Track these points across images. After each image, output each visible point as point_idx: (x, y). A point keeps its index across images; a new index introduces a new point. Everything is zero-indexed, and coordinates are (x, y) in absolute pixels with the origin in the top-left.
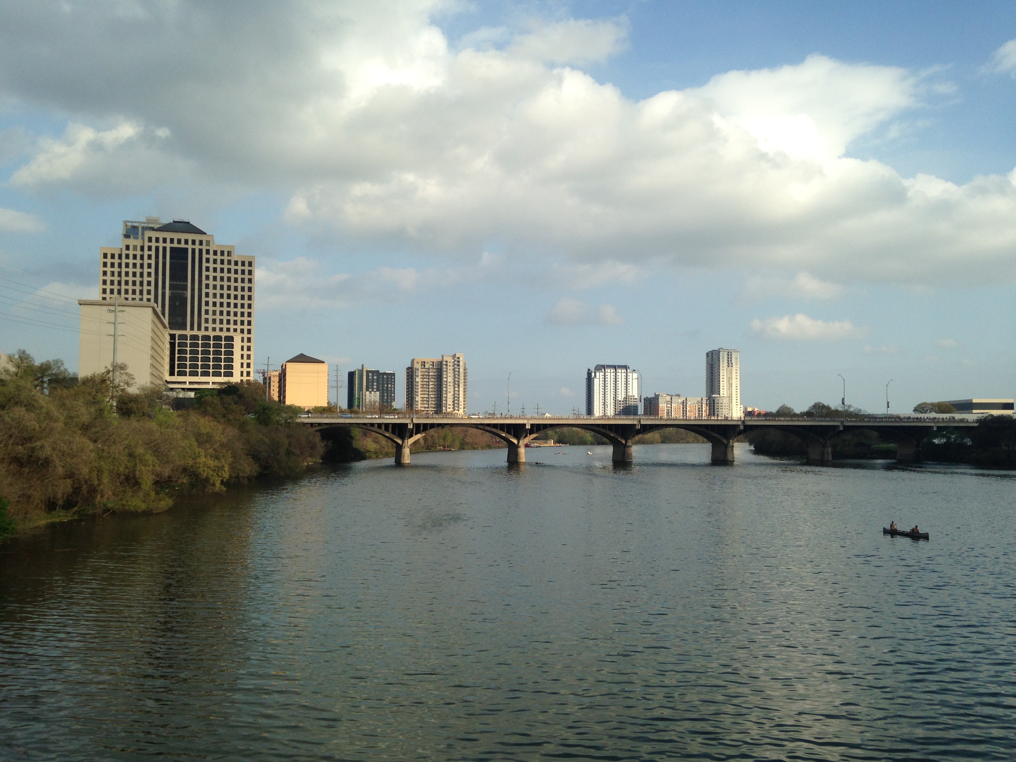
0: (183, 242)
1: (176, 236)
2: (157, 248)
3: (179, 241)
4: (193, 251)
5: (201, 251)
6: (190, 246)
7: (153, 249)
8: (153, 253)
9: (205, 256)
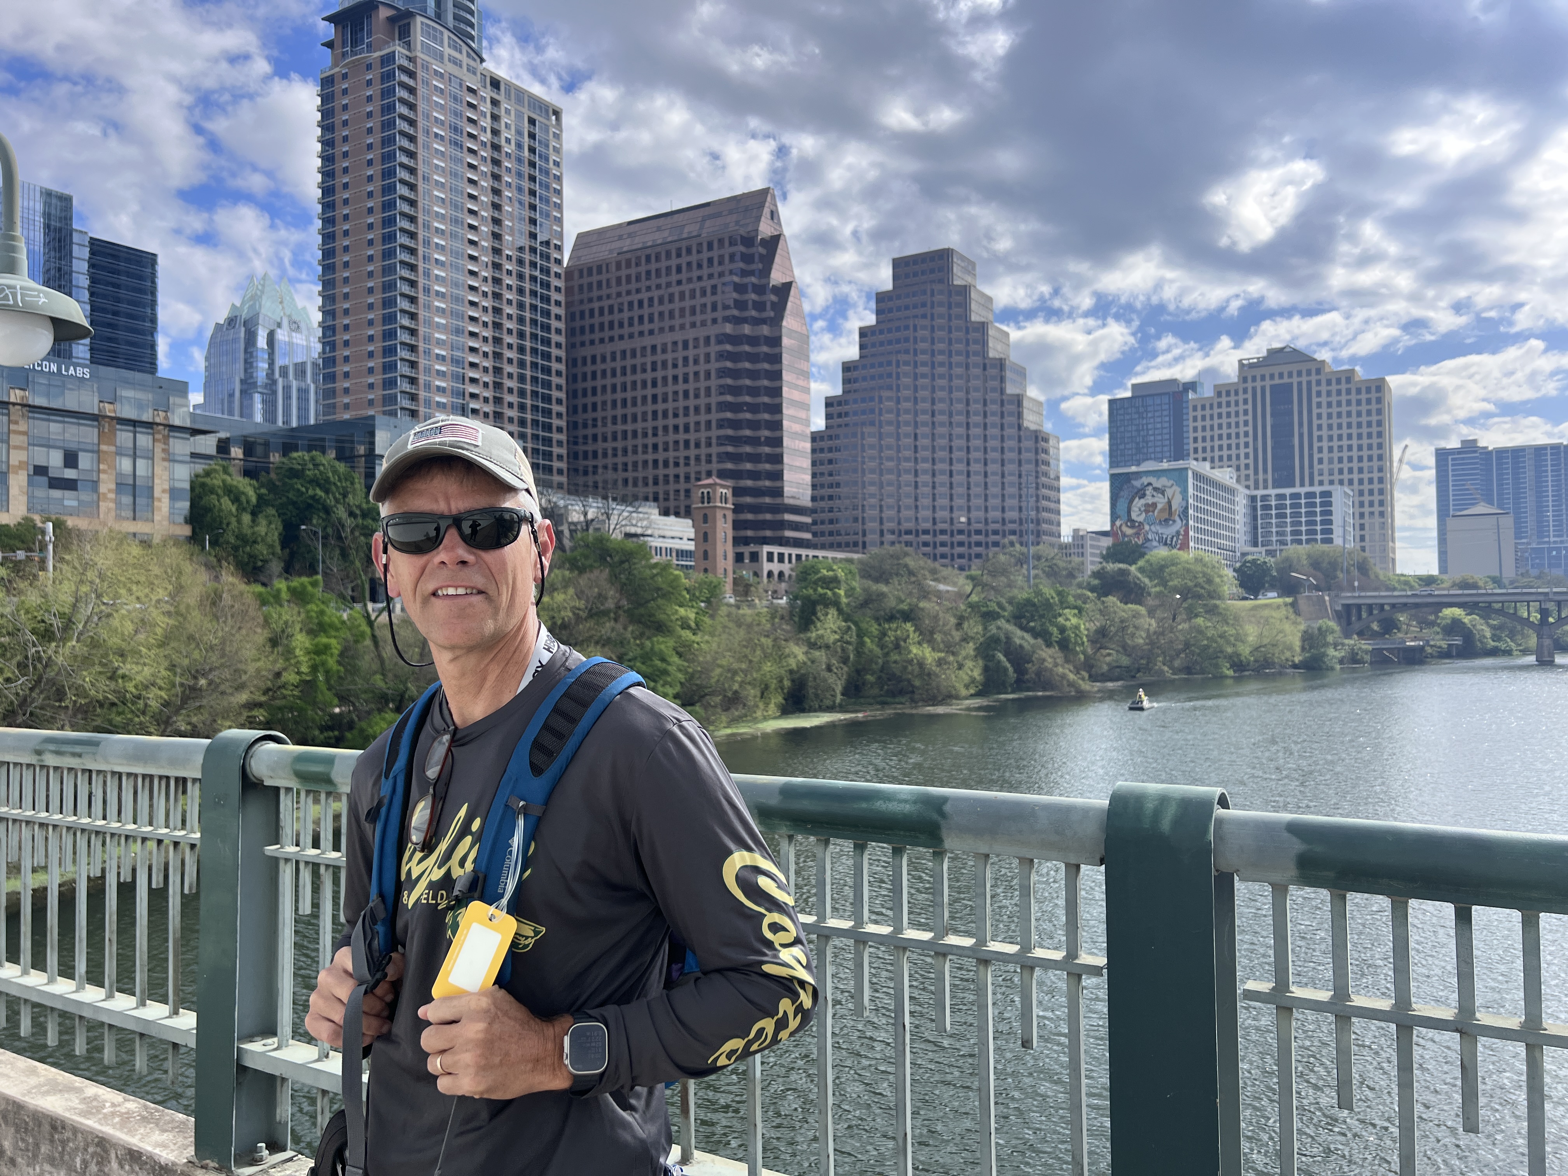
0: (1286, 375)
1: (1276, 370)
2: (1254, 389)
3: (1281, 376)
4: (1300, 384)
5: (1309, 383)
6: (1295, 380)
7: (1250, 391)
8: (1249, 396)
9: (1315, 389)
